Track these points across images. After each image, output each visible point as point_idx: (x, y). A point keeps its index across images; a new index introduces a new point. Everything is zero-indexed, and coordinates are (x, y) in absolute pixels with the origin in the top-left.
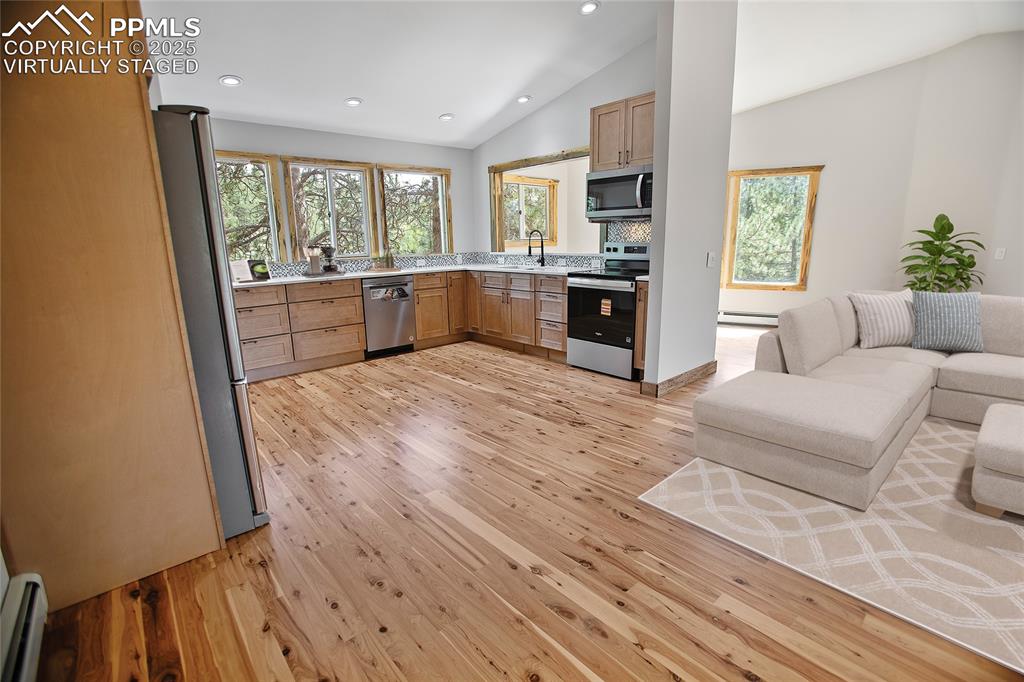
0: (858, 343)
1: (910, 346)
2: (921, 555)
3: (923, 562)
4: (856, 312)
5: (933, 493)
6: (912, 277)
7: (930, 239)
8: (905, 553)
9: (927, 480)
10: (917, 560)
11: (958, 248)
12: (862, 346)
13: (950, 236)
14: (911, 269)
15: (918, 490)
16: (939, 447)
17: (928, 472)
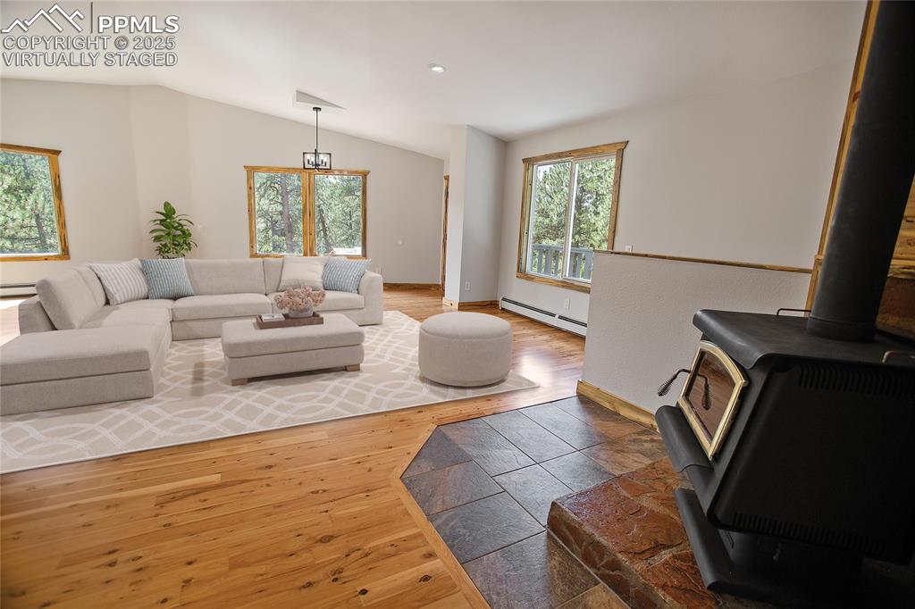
0: (107, 303)
1: (148, 298)
2: (176, 413)
3: (178, 416)
4: (99, 278)
5: (175, 381)
6: (158, 244)
7: (164, 218)
8: (167, 416)
9: (171, 376)
10: (175, 416)
11: (180, 224)
12: (111, 303)
13: (174, 216)
14: (157, 239)
15: (168, 383)
16: (174, 357)
17: (171, 371)
